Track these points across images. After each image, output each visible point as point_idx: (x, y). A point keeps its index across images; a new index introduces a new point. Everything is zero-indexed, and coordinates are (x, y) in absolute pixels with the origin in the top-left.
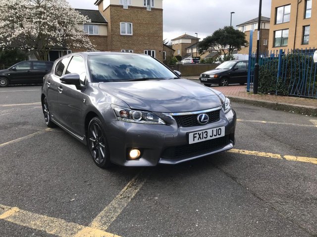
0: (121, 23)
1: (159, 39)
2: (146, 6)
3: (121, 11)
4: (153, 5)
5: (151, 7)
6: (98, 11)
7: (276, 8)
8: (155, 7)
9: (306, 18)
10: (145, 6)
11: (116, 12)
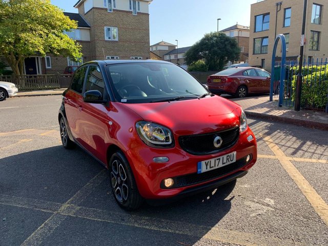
0: (105, 27)
1: (146, 45)
2: (132, 10)
3: (106, 15)
4: (139, 10)
5: (137, 11)
6: (78, 14)
7: (256, 16)
8: (142, 11)
9: (285, 26)
10: (130, 10)
11: (100, 15)
